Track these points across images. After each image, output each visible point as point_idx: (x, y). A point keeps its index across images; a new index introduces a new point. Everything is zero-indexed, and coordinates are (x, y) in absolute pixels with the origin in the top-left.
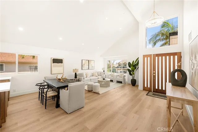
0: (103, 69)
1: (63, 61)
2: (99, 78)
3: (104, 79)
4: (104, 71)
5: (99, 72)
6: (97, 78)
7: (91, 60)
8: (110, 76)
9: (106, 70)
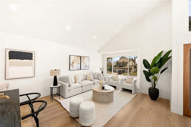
0: (101, 69)
1: (33, 55)
2: (95, 82)
3: (103, 88)
4: (102, 72)
5: (96, 73)
6: (92, 82)
7: (84, 57)
8: (111, 80)
9: (105, 70)
